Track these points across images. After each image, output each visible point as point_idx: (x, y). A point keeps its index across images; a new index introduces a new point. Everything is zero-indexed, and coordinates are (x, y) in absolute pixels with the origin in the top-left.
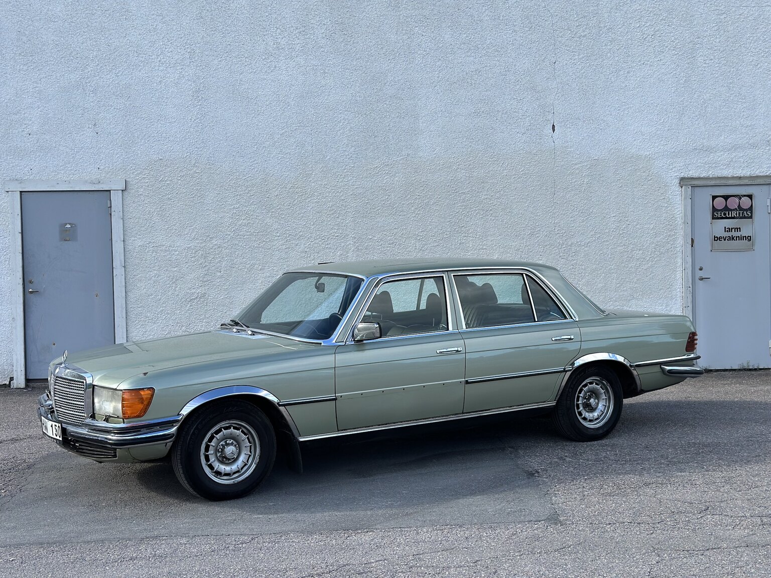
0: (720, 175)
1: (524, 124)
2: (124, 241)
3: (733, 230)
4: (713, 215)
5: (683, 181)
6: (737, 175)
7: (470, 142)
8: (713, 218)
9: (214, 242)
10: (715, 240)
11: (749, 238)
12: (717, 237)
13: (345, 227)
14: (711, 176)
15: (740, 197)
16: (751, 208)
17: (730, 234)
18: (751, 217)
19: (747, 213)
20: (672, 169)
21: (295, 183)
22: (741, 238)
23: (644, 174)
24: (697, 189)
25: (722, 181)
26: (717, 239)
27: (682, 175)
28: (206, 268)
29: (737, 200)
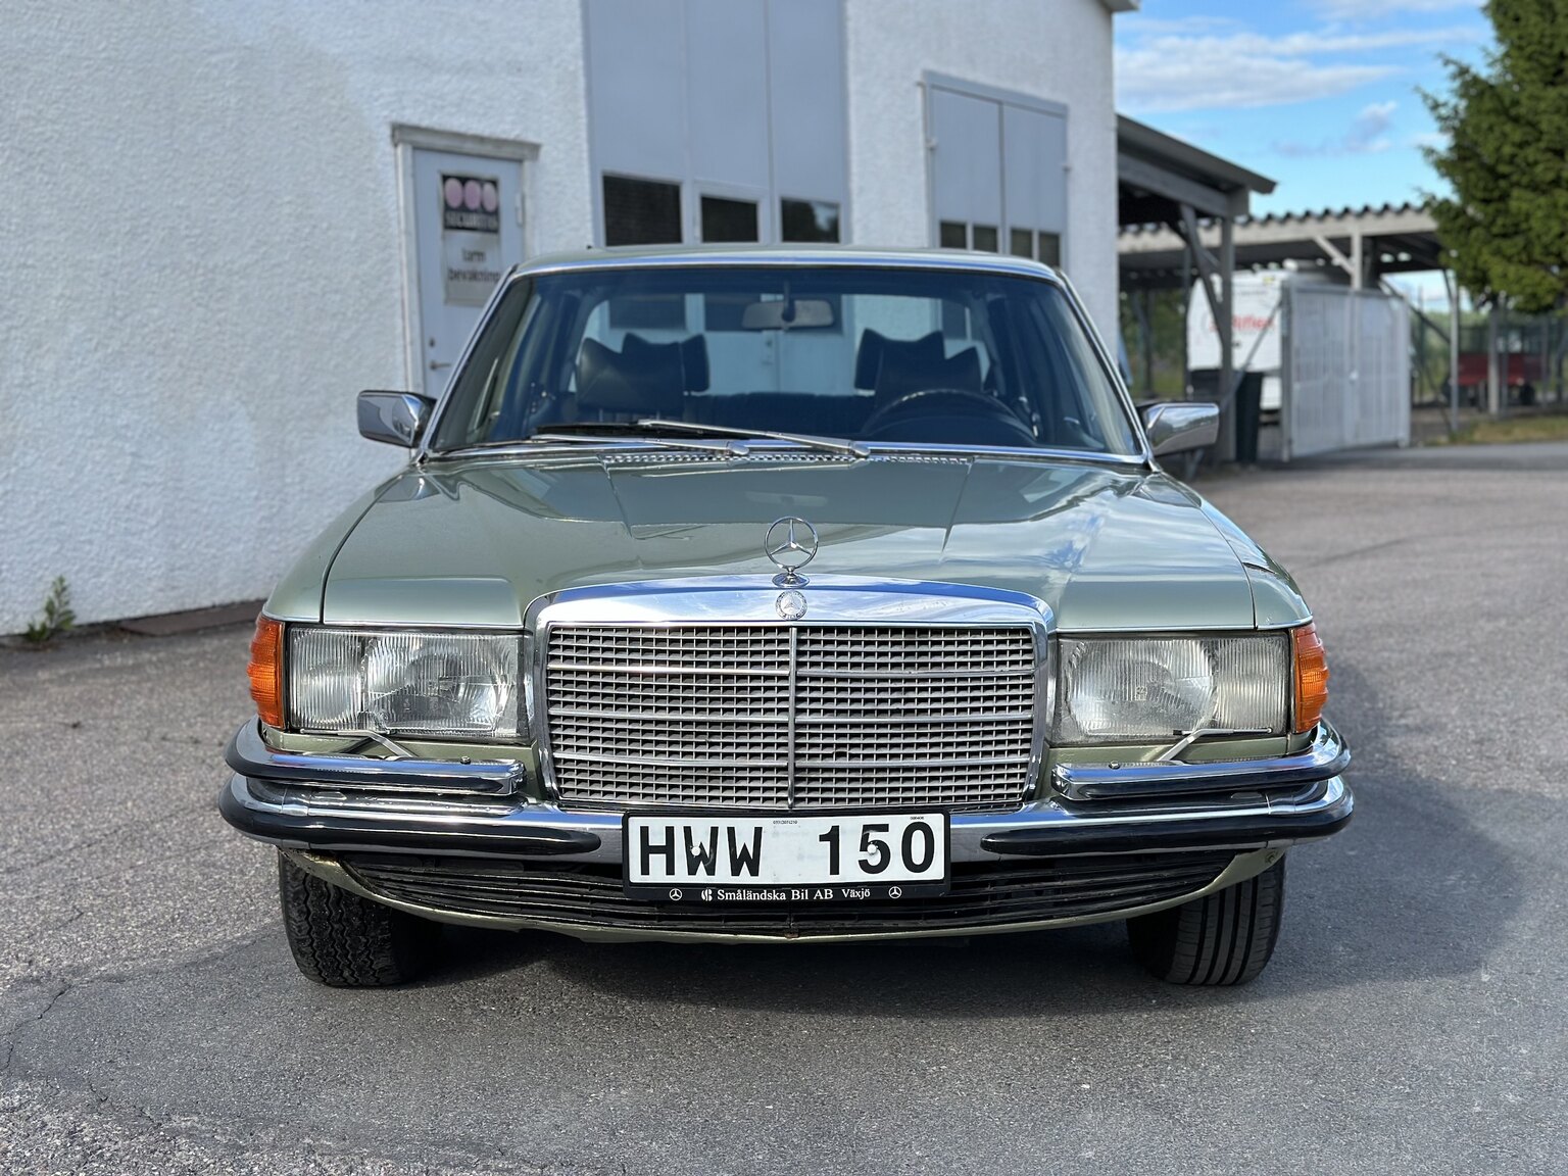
0: (449, 127)
3: (475, 257)
4: (445, 220)
5: (401, 132)
6: (473, 132)
8: (448, 227)
10: (450, 278)
12: (453, 272)
14: (437, 127)
15: (480, 181)
16: (496, 213)
17: (470, 266)
18: (496, 231)
19: (491, 222)
20: (377, 100)
22: (486, 277)
24: (418, 153)
25: (455, 143)
26: (454, 275)
27: (396, 117)
29: (478, 188)
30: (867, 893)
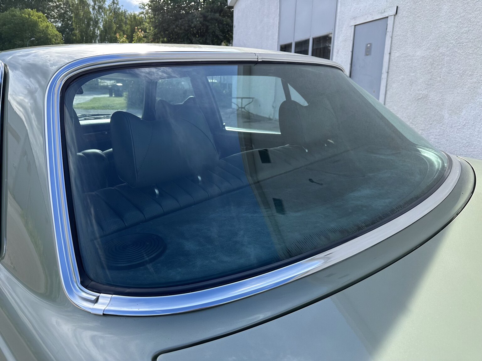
2: (390, 54)
9: (440, 50)
28: (432, 74)
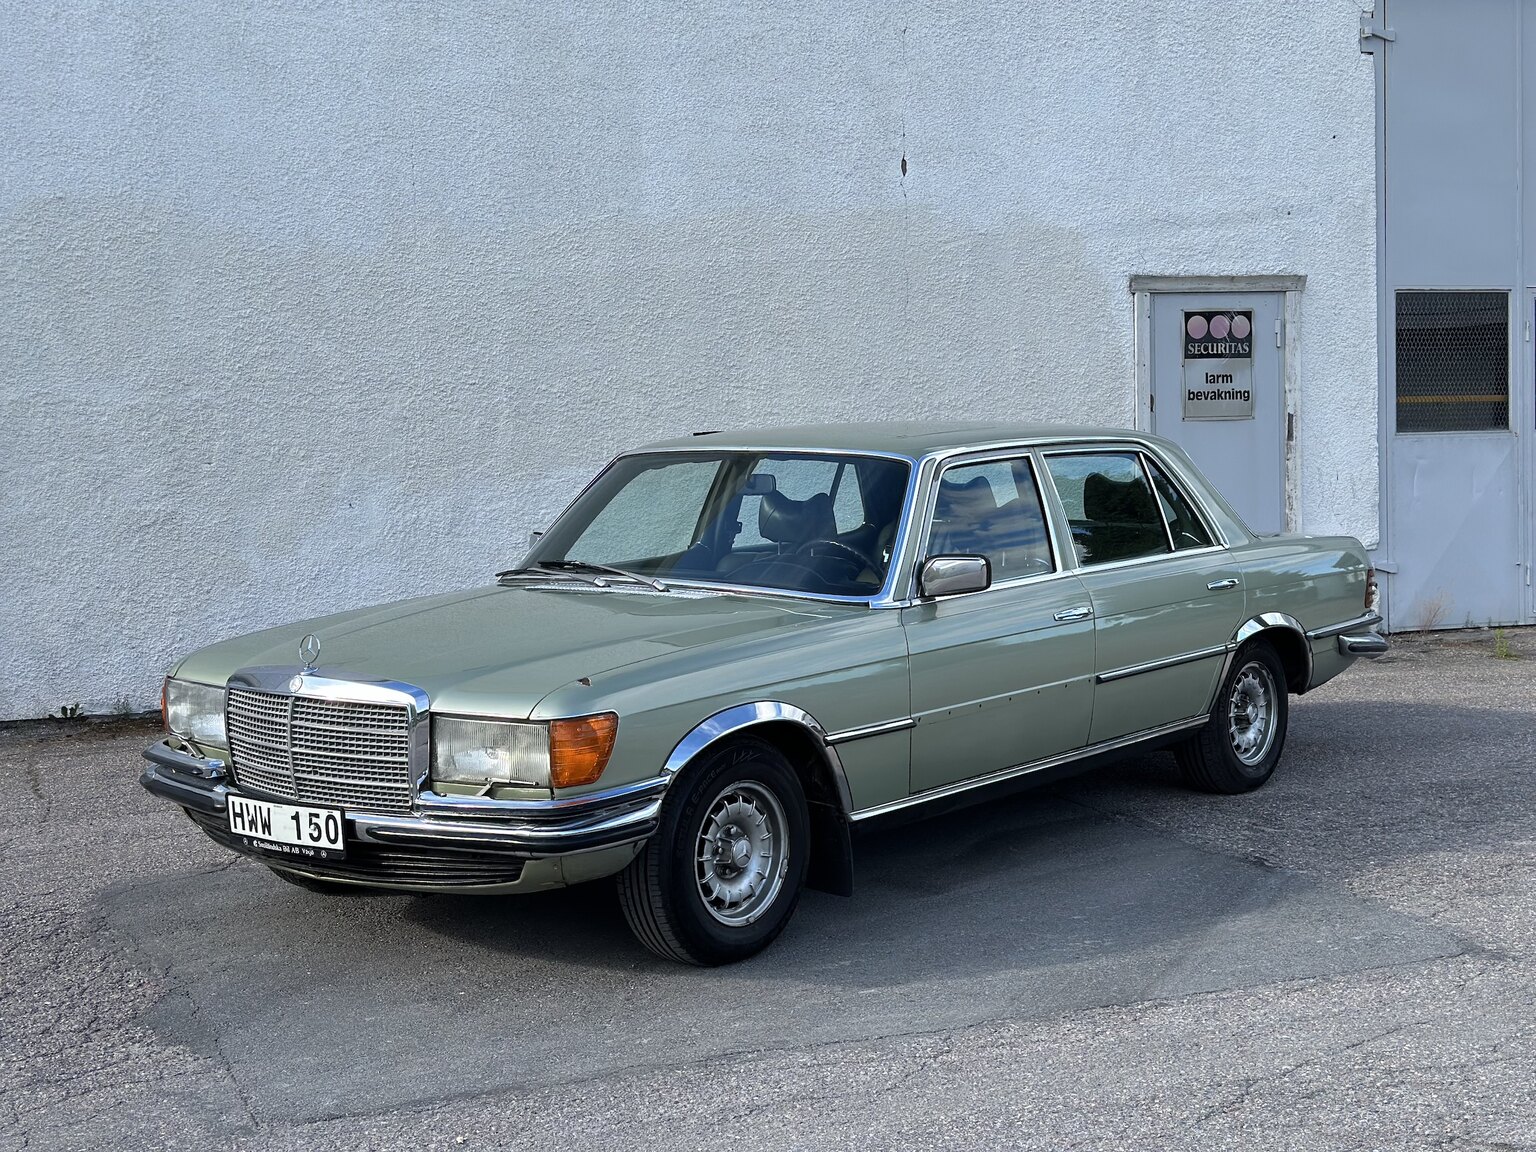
0: (1197, 273)
1: (847, 156)
3: (1220, 379)
4: (1186, 349)
5: (1137, 282)
6: (1225, 273)
7: (745, 189)
8: (1188, 355)
10: (1189, 399)
11: (1246, 396)
12: (1193, 393)
13: (490, 366)
14: (1182, 274)
15: (1230, 315)
16: (1249, 338)
17: (1214, 387)
18: (1249, 355)
19: (1241, 347)
20: (1115, 259)
21: (378, 265)
22: (1233, 395)
23: (1067, 266)
24: (1159, 299)
25: (1202, 285)
26: (1193, 396)
27: (1134, 270)
28: (177, 454)
29: (1226, 320)
30: (312, 853)
